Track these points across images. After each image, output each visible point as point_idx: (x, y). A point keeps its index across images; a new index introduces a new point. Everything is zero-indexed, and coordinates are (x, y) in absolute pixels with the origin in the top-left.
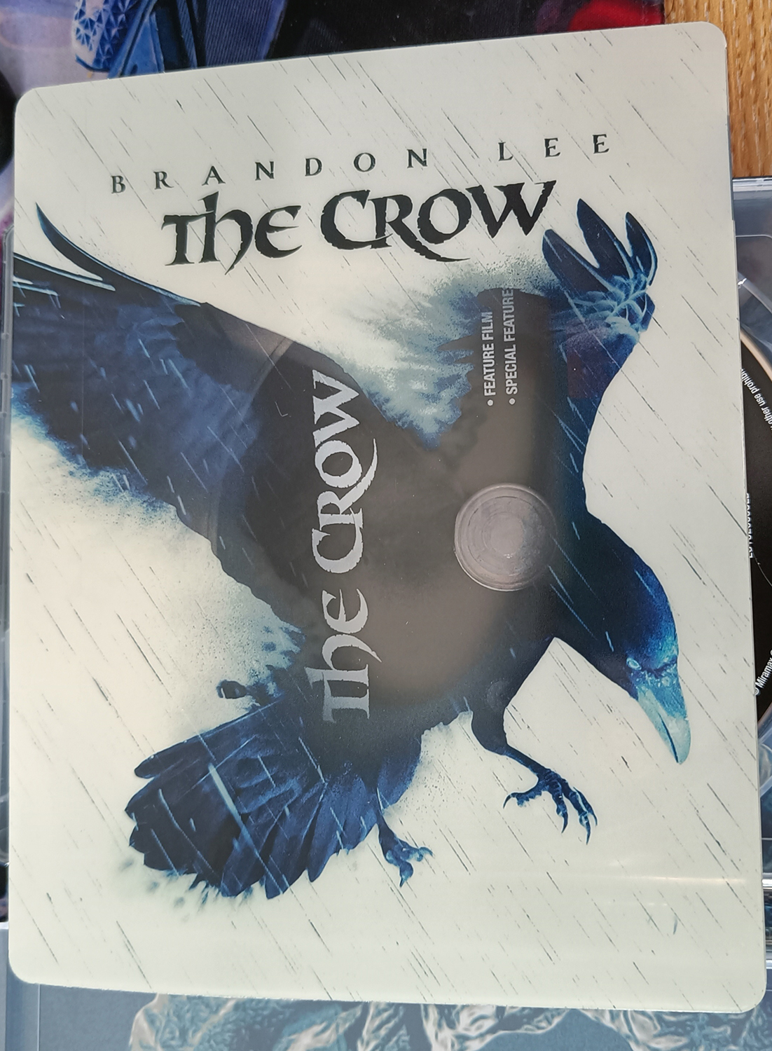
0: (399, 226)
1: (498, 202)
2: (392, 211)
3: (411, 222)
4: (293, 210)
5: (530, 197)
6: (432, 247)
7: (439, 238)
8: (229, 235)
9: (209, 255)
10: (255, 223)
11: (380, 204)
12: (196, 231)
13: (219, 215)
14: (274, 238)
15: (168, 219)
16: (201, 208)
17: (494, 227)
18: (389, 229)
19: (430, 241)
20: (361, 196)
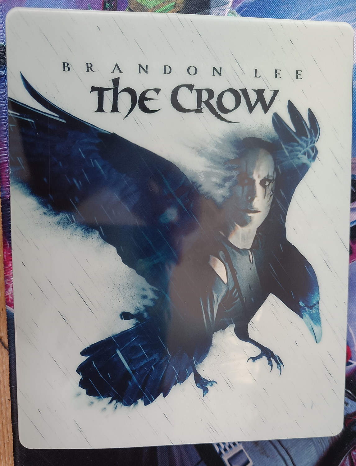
0: (207, 103)
1: (253, 97)
2: (205, 96)
3: (214, 102)
4: (157, 91)
5: (268, 96)
6: (223, 115)
7: (226, 111)
8: (125, 100)
9: (115, 109)
10: (138, 95)
11: (199, 92)
12: (108, 96)
13: (120, 89)
14: (147, 104)
15: (94, 89)
16: (111, 85)
17: (251, 108)
18: (203, 105)
19: (222, 112)
20: (190, 87)
